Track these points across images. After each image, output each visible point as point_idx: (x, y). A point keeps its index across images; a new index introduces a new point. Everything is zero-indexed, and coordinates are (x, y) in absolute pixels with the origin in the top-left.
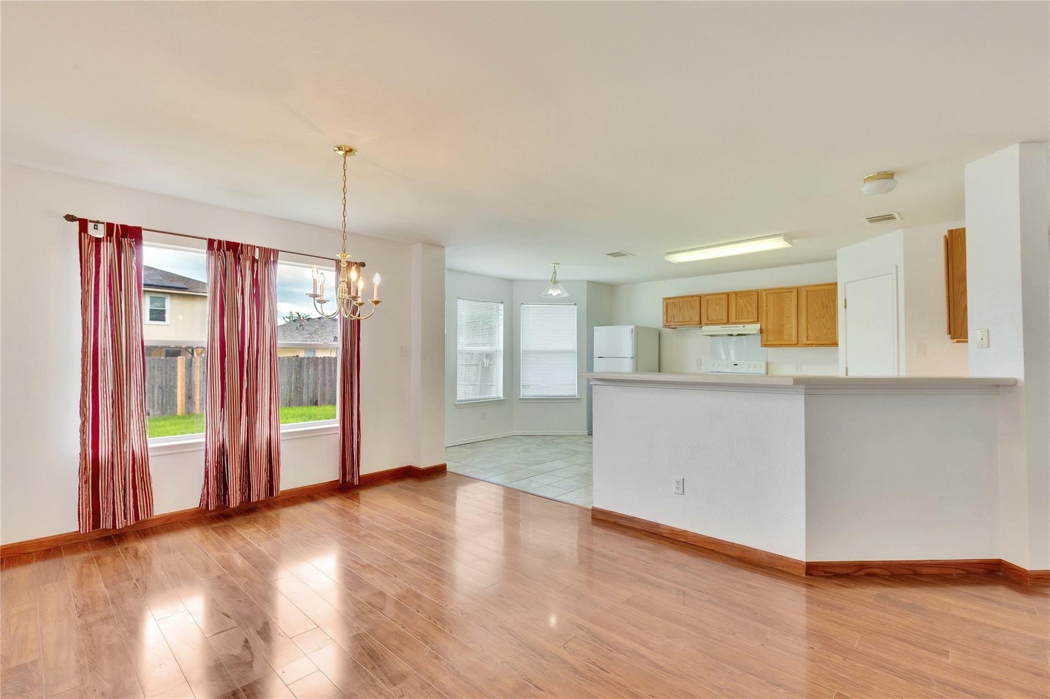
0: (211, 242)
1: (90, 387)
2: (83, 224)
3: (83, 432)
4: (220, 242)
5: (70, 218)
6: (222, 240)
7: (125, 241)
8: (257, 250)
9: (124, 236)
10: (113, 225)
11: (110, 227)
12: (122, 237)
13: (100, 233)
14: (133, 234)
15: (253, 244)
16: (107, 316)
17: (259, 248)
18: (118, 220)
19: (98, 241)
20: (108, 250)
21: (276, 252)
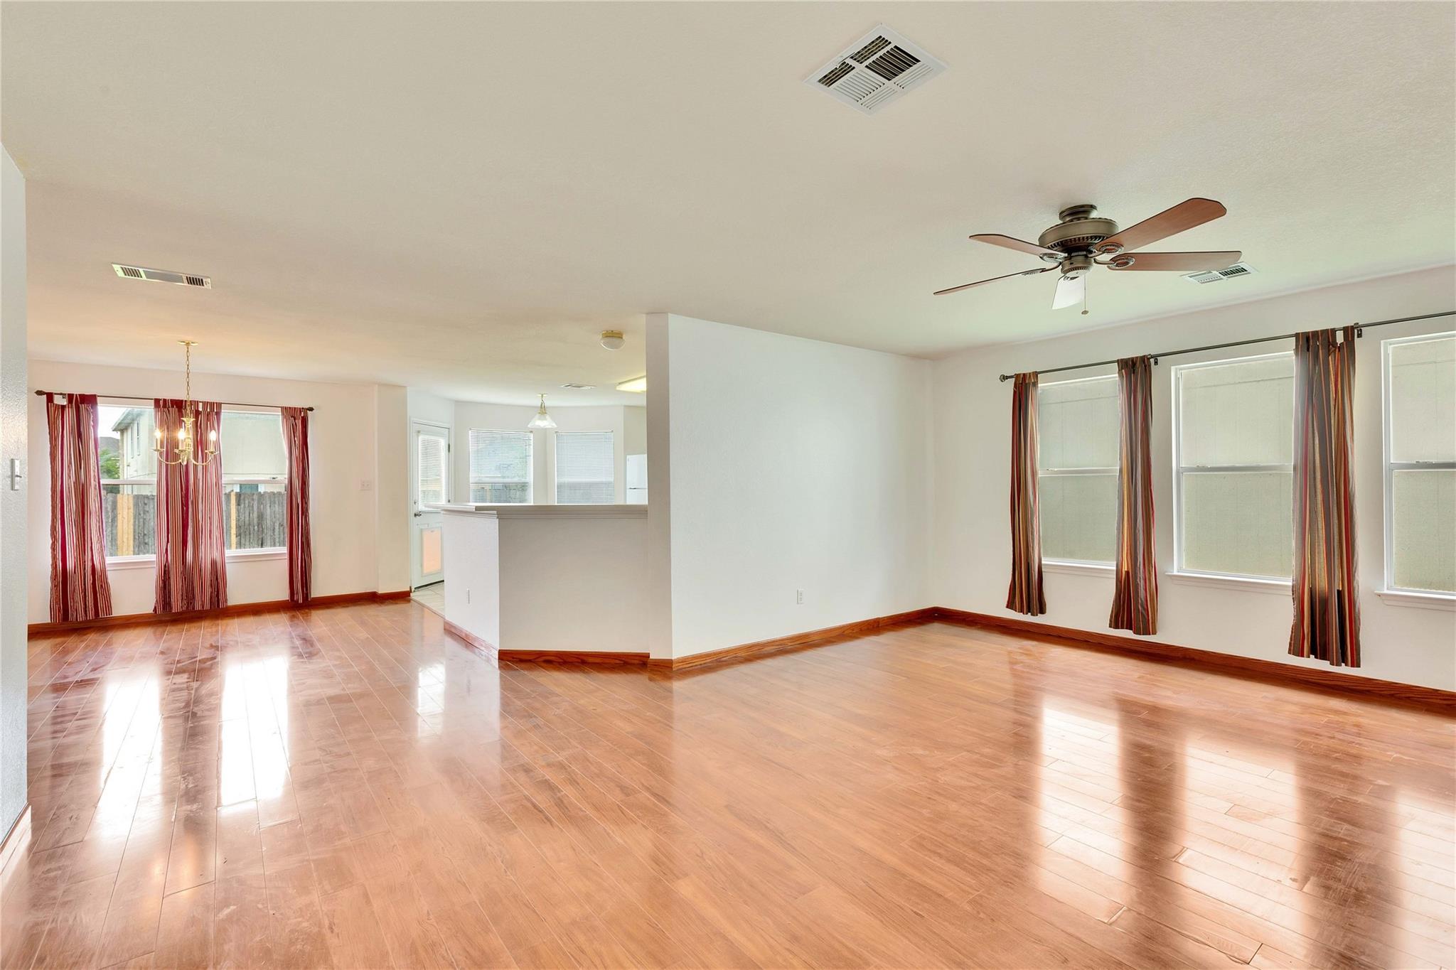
0: (157, 401)
1: (59, 516)
2: (50, 397)
3: (53, 549)
4: (165, 400)
5: (39, 393)
6: (167, 398)
7: (82, 407)
8: (201, 405)
9: (82, 402)
10: (73, 395)
11: (70, 397)
12: (81, 403)
13: (64, 402)
14: (89, 400)
15: (196, 400)
16: (71, 463)
17: (203, 402)
18: (77, 390)
19: (63, 407)
20: (69, 415)
21: (219, 405)
